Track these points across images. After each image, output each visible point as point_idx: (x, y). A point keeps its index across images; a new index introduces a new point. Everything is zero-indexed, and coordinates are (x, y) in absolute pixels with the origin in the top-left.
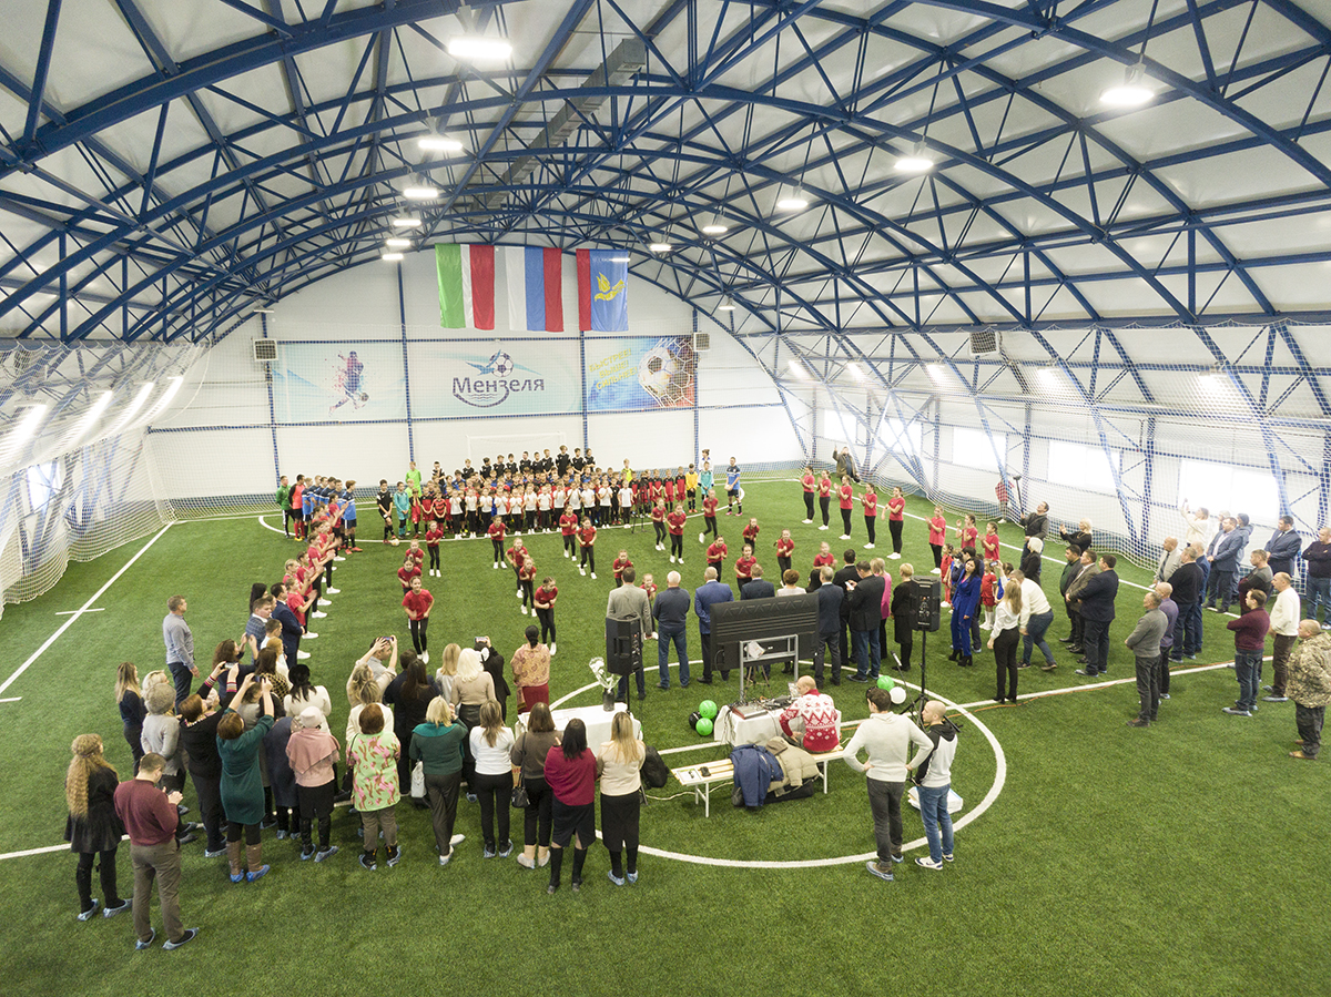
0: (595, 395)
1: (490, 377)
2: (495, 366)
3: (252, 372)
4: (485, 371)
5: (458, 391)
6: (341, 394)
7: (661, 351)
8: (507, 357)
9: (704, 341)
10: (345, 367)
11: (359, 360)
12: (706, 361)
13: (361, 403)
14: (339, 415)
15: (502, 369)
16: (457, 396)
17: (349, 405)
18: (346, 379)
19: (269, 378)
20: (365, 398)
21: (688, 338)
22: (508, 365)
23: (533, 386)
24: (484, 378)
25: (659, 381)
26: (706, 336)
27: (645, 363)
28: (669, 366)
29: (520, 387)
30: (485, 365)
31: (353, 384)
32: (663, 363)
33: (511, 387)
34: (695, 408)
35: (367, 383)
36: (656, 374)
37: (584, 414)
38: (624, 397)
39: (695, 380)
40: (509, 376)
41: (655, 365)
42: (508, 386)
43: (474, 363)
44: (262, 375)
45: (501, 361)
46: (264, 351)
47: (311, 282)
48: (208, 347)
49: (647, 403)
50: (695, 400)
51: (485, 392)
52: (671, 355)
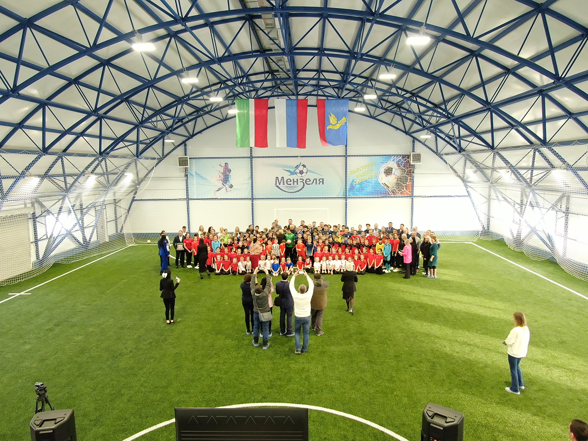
0: (352, 188)
1: (295, 177)
2: (298, 171)
3: (178, 171)
4: (292, 173)
5: (278, 184)
6: (220, 184)
7: (392, 164)
8: (304, 166)
9: (418, 158)
10: (222, 171)
11: (229, 167)
12: (420, 170)
13: (229, 189)
14: (219, 195)
15: (301, 172)
16: (278, 186)
17: (224, 190)
18: (222, 177)
19: (186, 176)
20: (231, 186)
21: (409, 156)
22: (305, 170)
23: (318, 182)
24: (292, 177)
25: (390, 181)
26: (419, 155)
27: (382, 170)
28: (397, 172)
29: (312, 181)
30: (292, 170)
31: (226, 179)
32: (394, 170)
33: (306, 182)
34: (412, 196)
35: (232, 181)
36: (389, 177)
37: (346, 198)
38: (369, 189)
39: (412, 181)
40: (305, 176)
41: (388, 172)
42: (304, 182)
43: (287, 169)
44: (183, 174)
45: (301, 168)
46: (183, 162)
47: (208, 128)
48: (160, 160)
49: (383, 193)
50: (412, 192)
51: (292, 185)
52: (399, 166)
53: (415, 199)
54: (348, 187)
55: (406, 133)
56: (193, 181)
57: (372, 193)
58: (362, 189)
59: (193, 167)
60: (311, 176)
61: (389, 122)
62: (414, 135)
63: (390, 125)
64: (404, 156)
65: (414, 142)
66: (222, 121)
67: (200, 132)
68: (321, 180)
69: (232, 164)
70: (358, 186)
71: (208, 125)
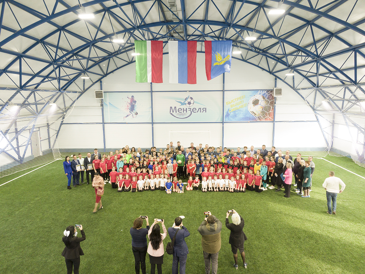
0: (228, 115)
1: (184, 107)
2: (187, 102)
3: (96, 102)
4: (182, 104)
5: (172, 112)
6: (128, 112)
7: (259, 97)
8: (192, 98)
9: (279, 92)
10: (129, 101)
11: (135, 99)
12: (280, 100)
13: (135, 116)
14: (127, 120)
15: (189, 103)
16: (172, 114)
17: (130, 116)
18: (130, 106)
19: (102, 105)
20: (137, 114)
21: (272, 91)
22: (192, 102)
23: (202, 110)
24: (182, 107)
25: (257, 109)
26: (280, 90)
27: (251, 102)
28: (262, 103)
29: (197, 110)
30: (183, 102)
31: (132, 108)
32: (260, 102)
33: (193, 111)
34: (273, 122)
35: (137, 109)
36: (256, 106)
37: (223, 123)
38: (241, 116)
39: (274, 109)
40: (192, 107)
41: (256, 102)
42: (191, 110)
43: (179, 101)
44: (100, 104)
45: (189, 100)
46: (99, 95)
47: (118, 68)
48: (82, 93)
49: (251, 119)
50: (274, 118)
51: (182, 113)
52: (264, 98)
53: (275, 123)
54: (225, 114)
55: (270, 72)
56: (107, 110)
57: (243, 119)
59: (107, 98)
60: (197, 106)
61: (257, 64)
62: (276, 74)
63: (258, 66)
64: (268, 91)
65: (276, 79)
66: (129, 63)
67: (112, 72)
68: (204, 109)
69: (137, 97)
70: (232, 114)
71: (118, 67)
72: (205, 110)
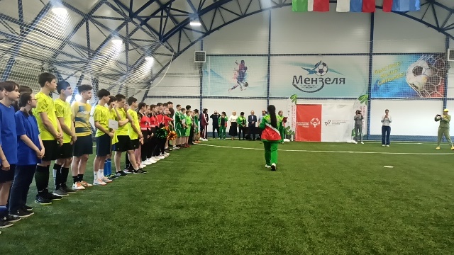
0: (376, 88)
1: (314, 76)
2: (317, 70)
4: (311, 72)
5: (295, 83)
6: (235, 82)
7: (422, 63)
10: (238, 68)
11: (245, 65)
13: (245, 88)
15: (321, 71)
16: (295, 86)
17: (238, 88)
18: (237, 74)
19: (201, 72)
20: (246, 85)
22: (325, 69)
23: (339, 82)
24: (311, 76)
27: (411, 69)
28: (427, 72)
29: (332, 81)
30: (311, 69)
31: (241, 77)
33: (326, 81)
36: (418, 77)
38: (396, 90)
39: (445, 81)
40: (325, 75)
41: (418, 71)
42: (324, 81)
43: (305, 68)
46: (200, 57)
47: (225, 24)
48: (176, 56)
51: (311, 84)
52: (429, 65)
53: (448, 102)
54: (372, 87)
55: (439, 29)
56: (208, 78)
57: (398, 94)
58: (387, 89)
61: (420, 18)
63: (421, 21)
64: (435, 55)
65: (448, 39)
66: (241, 17)
67: (218, 28)
70: (382, 86)
72: (343, 80)
